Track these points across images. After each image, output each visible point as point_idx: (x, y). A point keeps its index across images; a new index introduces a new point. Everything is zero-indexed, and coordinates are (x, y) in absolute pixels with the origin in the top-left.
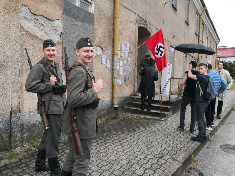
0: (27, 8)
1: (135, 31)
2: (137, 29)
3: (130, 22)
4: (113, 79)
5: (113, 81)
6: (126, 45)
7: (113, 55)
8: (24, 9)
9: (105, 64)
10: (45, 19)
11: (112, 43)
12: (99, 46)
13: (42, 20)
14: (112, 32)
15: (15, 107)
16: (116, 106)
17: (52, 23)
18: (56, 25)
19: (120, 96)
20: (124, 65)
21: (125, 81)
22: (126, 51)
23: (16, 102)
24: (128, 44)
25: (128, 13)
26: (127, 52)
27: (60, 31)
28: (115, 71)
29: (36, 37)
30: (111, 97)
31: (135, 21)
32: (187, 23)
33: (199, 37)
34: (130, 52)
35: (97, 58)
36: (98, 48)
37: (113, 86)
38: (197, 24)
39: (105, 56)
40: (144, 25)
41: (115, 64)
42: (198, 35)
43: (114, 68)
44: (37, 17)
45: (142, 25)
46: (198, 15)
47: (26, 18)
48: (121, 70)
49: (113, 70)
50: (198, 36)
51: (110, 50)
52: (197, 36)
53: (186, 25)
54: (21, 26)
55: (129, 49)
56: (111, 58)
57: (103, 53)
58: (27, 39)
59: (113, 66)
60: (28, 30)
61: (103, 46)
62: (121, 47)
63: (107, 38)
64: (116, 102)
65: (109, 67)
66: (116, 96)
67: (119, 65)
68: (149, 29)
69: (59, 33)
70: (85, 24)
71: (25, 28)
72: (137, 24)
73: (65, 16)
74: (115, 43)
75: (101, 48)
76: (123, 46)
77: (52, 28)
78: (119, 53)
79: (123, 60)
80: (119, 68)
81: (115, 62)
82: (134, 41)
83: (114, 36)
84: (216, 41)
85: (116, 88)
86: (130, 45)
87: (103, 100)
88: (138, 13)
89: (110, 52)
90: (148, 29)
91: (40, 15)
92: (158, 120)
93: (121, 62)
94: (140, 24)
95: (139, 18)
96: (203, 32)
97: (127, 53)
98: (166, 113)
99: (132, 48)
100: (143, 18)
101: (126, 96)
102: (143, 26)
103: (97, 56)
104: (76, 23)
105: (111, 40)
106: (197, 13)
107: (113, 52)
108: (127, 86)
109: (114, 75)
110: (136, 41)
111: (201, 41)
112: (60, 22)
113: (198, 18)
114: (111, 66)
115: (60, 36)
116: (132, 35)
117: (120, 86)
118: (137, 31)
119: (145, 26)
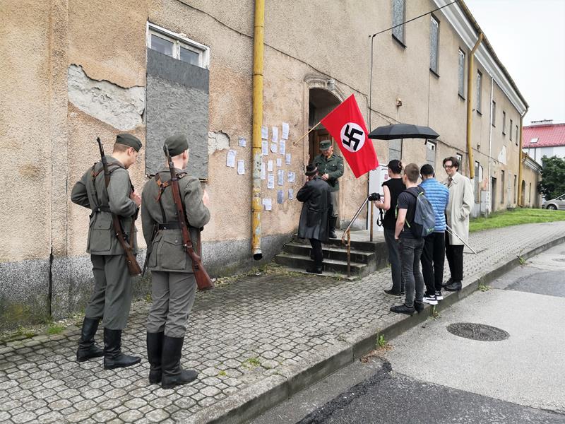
0: (79, 69)
1: (301, 99)
2: (307, 95)
3: (290, 80)
4: (252, 197)
5: (252, 202)
6: (281, 129)
7: (252, 150)
8: (73, 71)
9: (236, 168)
10: (113, 87)
11: (248, 124)
12: (221, 132)
13: (107, 89)
14: (250, 103)
15: (58, 247)
16: (258, 252)
17: (126, 93)
18: (133, 98)
19: (270, 232)
20: (278, 168)
21: (280, 201)
22: (281, 141)
23: (61, 238)
24: (286, 126)
25: (285, 62)
26: (284, 142)
27: (141, 107)
28: (255, 181)
29: (97, 121)
30: (249, 234)
31: (302, 78)
32: (435, 73)
33: (469, 101)
34: (291, 142)
35: (217, 155)
36: (220, 136)
37: (252, 210)
38: (464, 74)
39: (235, 152)
40: (324, 84)
41: (256, 167)
42: (466, 98)
43: (255, 175)
44: (97, 85)
45: (317, 86)
46: (464, 54)
47: (77, 88)
48: (271, 179)
49: (252, 179)
50: (466, 101)
51: (245, 139)
52: (464, 100)
53: (432, 78)
54: (69, 103)
55: (289, 136)
56: (246, 154)
57: (229, 146)
58: (79, 124)
59: (252, 172)
60: (81, 108)
61: (230, 132)
62: (270, 133)
63: (237, 116)
64: (259, 243)
65: (244, 173)
66: (258, 231)
67: (266, 170)
68: (337, 91)
69: (140, 110)
70: (192, 91)
71: (76, 105)
72: (305, 84)
73: (150, 79)
74: (255, 125)
75: (225, 136)
76: (275, 131)
77: (126, 103)
78: (264, 145)
79: (274, 159)
80: (267, 174)
81: (255, 163)
82: (301, 119)
83: (252, 112)
84: (520, 110)
85: (259, 215)
86: (290, 127)
87: (231, 239)
88: (308, 61)
89: (244, 143)
90: (334, 92)
91: (103, 80)
92: (342, 279)
93: (270, 163)
94: (315, 82)
95: (312, 71)
96: (480, 89)
97: (284, 145)
98: (360, 266)
99: (295, 133)
100: (322, 70)
101: (283, 233)
102: (322, 86)
103: (216, 151)
104: (173, 90)
105: (247, 119)
106: (463, 48)
107: (252, 142)
108: (285, 212)
109: (254, 189)
110: (303, 119)
111: (475, 112)
112: (142, 90)
113: (464, 60)
114: (248, 171)
115: (142, 115)
116: (296, 106)
117: (270, 211)
118: (305, 97)
119: (326, 87)
